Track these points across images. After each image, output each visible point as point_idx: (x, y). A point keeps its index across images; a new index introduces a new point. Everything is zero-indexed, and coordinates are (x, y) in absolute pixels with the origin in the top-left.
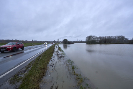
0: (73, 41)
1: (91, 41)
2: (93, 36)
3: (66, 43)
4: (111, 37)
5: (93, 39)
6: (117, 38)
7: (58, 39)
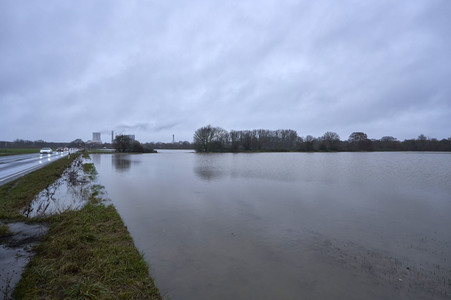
0: (156, 142)
1: (208, 143)
2: (215, 129)
3: (125, 148)
4: (268, 132)
5: (215, 139)
6: (280, 136)
7: (97, 135)
